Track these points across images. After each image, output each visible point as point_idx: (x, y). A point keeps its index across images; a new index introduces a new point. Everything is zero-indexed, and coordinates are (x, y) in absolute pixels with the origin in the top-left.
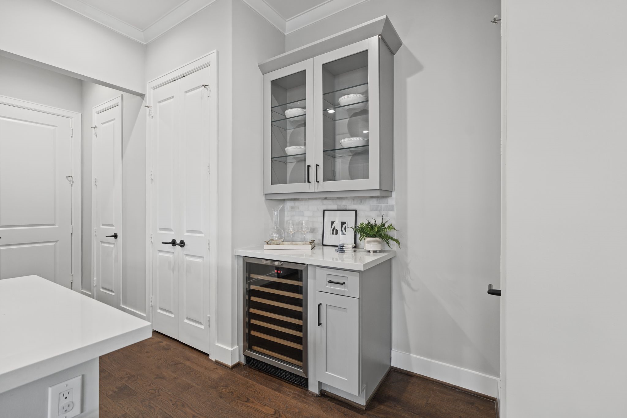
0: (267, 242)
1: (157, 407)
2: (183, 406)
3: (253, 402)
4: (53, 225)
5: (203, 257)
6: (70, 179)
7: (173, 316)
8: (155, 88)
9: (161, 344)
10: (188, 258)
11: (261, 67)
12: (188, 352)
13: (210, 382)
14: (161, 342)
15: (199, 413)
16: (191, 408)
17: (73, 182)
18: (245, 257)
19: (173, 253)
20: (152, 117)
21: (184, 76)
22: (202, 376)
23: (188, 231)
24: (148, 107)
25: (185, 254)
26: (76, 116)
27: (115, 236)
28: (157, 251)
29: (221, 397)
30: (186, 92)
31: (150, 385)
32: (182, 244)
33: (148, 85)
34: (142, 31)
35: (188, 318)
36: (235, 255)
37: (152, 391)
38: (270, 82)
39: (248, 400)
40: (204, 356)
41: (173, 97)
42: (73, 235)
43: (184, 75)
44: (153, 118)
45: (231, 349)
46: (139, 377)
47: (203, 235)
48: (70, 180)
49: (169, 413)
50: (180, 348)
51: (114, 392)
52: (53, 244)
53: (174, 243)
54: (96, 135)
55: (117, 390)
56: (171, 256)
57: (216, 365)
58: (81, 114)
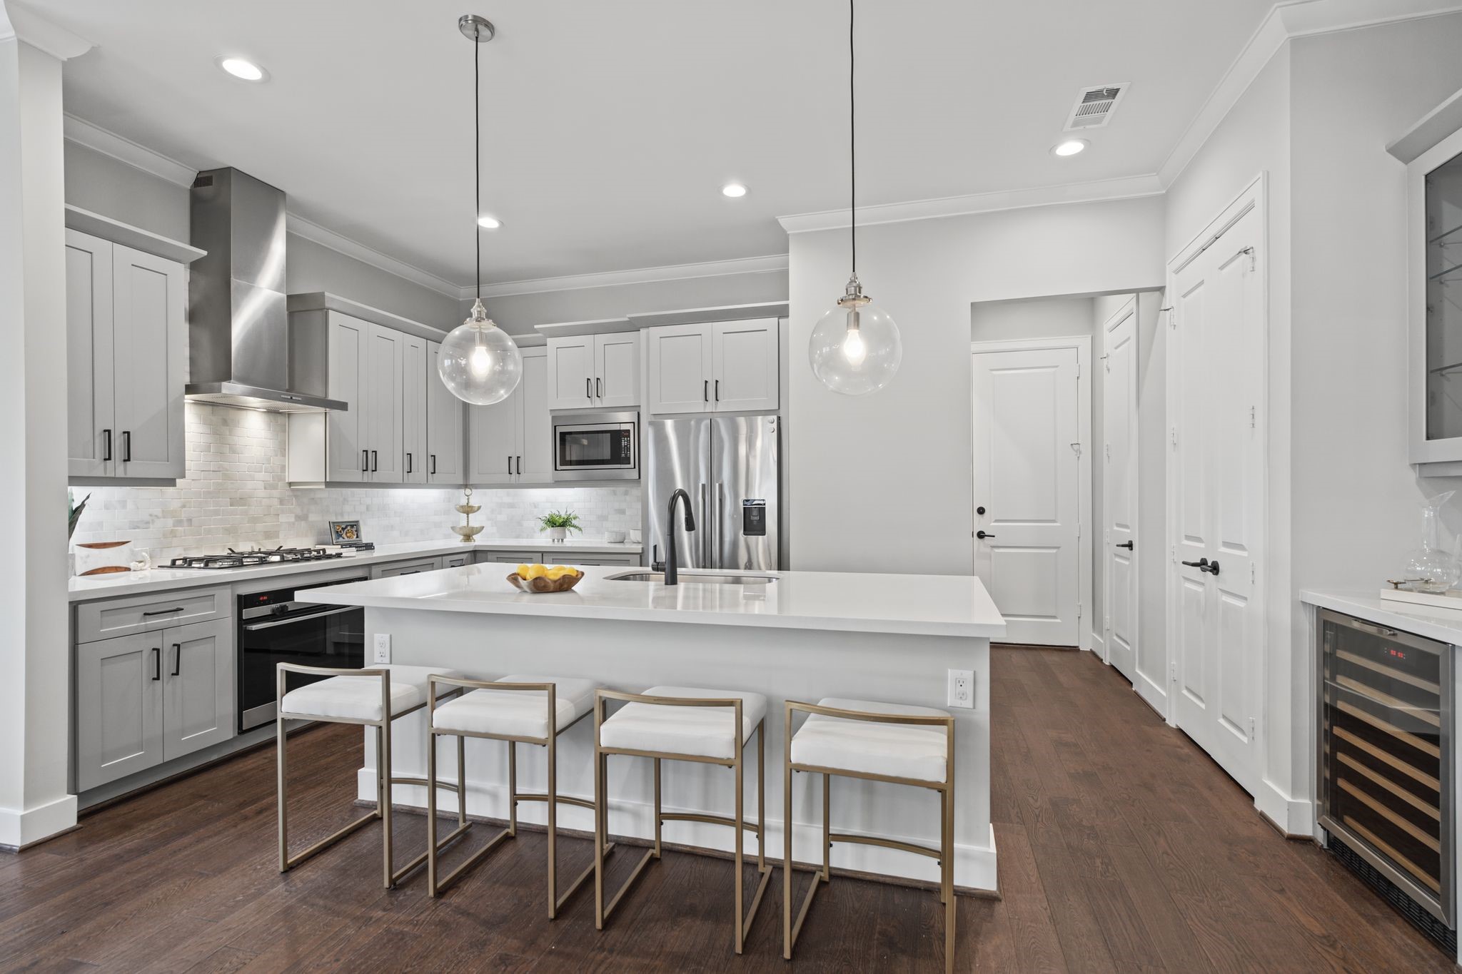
0: (1396, 584)
1: (1121, 814)
2: (1159, 834)
3: (1289, 899)
4: (1054, 521)
5: (1245, 599)
6: (1076, 447)
7: (1203, 706)
8: (1177, 271)
9: (1179, 750)
10: (1225, 598)
11: (1393, 150)
12: (1218, 780)
13: (1227, 833)
14: (1179, 747)
15: (1176, 853)
16: (1168, 842)
17: (1080, 453)
18: (1321, 610)
19: (1203, 584)
20: (1175, 326)
21: (1217, 238)
22: (1218, 819)
23: (1226, 544)
24: (1168, 310)
25: (1220, 589)
26: (1084, 342)
27: (1130, 546)
28: (1182, 579)
29: (1230, 859)
30: (1222, 268)
31: (1127, 789)
32: (1215, 569)
33: (1167, 267)
34: (1155, 174)
35: (1224, 717)
36: (1302, 602)
37: (1125, 796)
38: (1423, 178)
39: (1282, 891)
40: (1246, 799)
41: (1202, 283)
42: (1081, 539)
43: (1217, 236)
44: (1176, 328)
45: (1288, 798)
46: (1117, 773)
47: (1245, 554)
48: (1076, 449)
49: (1132, 829)
50: (1209, 768)
51: (1078, 773)
52: (1054, 551)
53: (1202, 564)
54: (1109, 370)
55: (1081, 772)
56: (1200, 589)
57: (1258, 819)
58: (1090, 336)
